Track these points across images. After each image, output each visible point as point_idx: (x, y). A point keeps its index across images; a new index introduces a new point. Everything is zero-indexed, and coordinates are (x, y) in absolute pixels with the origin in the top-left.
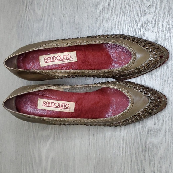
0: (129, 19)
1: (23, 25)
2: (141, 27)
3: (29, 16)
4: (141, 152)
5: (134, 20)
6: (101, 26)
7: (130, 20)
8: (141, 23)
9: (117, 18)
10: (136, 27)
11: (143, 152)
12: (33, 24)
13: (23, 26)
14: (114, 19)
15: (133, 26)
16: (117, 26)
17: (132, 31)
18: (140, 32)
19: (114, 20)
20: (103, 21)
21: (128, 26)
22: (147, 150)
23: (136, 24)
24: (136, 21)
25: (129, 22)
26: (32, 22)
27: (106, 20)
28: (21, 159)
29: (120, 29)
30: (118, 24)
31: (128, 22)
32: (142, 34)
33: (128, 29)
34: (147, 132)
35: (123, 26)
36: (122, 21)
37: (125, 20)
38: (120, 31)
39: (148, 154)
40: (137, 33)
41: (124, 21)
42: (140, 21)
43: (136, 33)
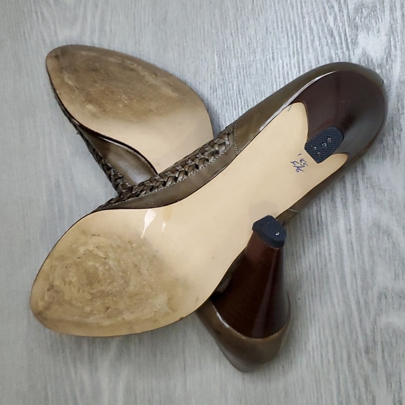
0: (312, 5)
1: (29, 34)
2: (346, 23)
3: (45, 10)
4: (363, 353)
5: (326, 5)
6: (239, 26)
7: (314, 6)
8: (345, 11)
9: (280, 3)
10: (332, 24)
11: (367, 352)
12: (56, 32)
13: (29, 37)
14: (273, 4)
15: (324, 21)
16: (282, 24)
17: (321, 35)
18: (343, 35)
19: (273, 8)
20: (243, 12)
21: (310, 23)
22: (380, 347)
23: (333, 14)
24: (333, 7)
25: (313, 11)
26: (52, 27)
27: (250, 8)
28: (46, 388)
29: (291, 30)
30: (285, 16)
31: (310, 10)
32: (349, 40)
33: (311, 29)
34: (376, 301)
35: (296, 22)
36: (295, 9)
37: (302, 7)
38: (290, 35)
39: (383, 357)
40: (337, 38)
41: (299, 10)
42: (343, 6)
43: (335, 39)
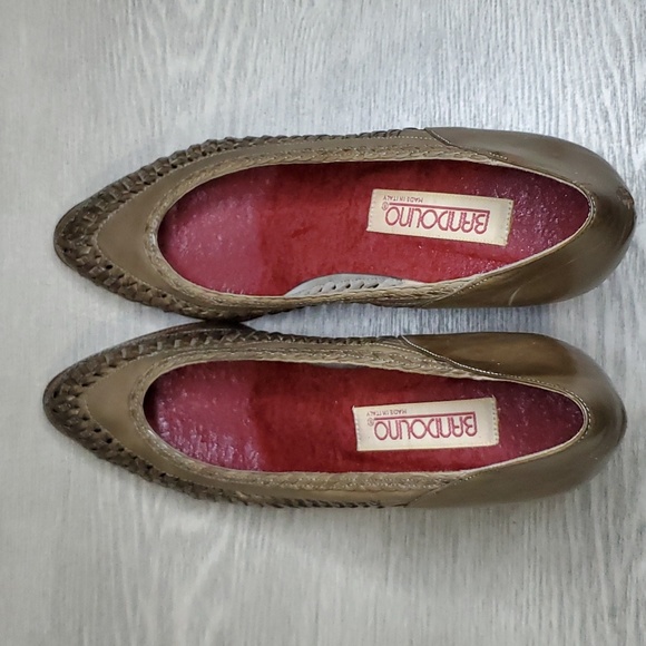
0: (580, 68)
1: (119, 58)
2: (630, 104)
3: (150, 24)
4: (606, 617)
5: (601, 71)
6: (462, 87)
7: (584, 72)
8: (630, 85)
9: (531, 60)
10: (608, 103)
11: (612, 614)
12: (164, 60)
13: (119, 63)
14: (519, 60)
15: (595, 97)
16: (530, 92)
17: (589, 116)
18: (623, 121)
19: (519, 67)
20: (471, 67)
21: (574, 96)
22: (632, 608)
23: (611, 88)
24: (611, 76)
25: (581, 78)
26: (159, 51)
27: (482, 61)
28: (80, 631)
29: (543, 104)
30: (535, 82)
31: (576, 77)
32: (632, 130)
33: (575, 106)
34: (634, 535)
35: (553, 92)
36: (552, 72)
37: (564, 70)
38: (540, 111)
39: (637, 624)
40: (614, 125)
41: (560, 75)
42: (628, 77)
43: (610, 125)
